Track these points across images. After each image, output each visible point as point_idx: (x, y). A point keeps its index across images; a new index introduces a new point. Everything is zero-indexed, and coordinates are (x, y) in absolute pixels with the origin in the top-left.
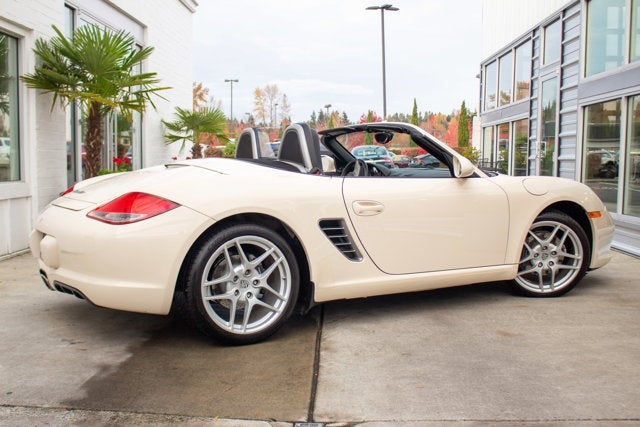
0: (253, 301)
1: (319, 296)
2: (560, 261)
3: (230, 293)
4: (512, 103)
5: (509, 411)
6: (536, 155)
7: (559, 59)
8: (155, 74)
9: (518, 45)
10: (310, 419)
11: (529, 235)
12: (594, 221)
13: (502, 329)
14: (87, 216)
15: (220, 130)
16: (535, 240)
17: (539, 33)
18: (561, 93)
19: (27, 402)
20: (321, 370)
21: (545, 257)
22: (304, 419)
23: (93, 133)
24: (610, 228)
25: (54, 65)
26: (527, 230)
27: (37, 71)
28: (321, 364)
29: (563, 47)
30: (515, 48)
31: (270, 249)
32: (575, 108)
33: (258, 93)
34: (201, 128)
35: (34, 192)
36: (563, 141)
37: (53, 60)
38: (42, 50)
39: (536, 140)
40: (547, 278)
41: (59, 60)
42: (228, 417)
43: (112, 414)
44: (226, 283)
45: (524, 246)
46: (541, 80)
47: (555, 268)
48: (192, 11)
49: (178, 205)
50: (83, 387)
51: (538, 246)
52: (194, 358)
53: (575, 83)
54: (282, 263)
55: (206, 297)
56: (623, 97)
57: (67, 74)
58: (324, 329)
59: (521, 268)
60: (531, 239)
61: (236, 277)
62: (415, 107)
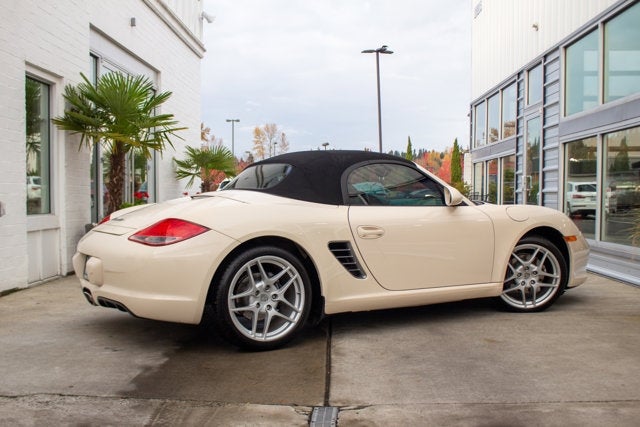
0: (273, 312)
1: (329, 309)
2: (540, 280)
3: (253, 304)
4: (500, 140)
5: (492, 397)
6: (522, 188)
7: (542, 99)
8: (172, 116)
9: (504, 87)
10: (327, 404)
11: (512, 257)
12: (570, 245)
13: (489, 337)
14: (129, 239)
15: (227, 167)
16: (518, 261)
17: (524, 76)
18: (544, 131)
19: (88, 393)
20: (333, 370)
21: (527, 276)
22: (321, 404)
23: (116, 170)
24: (586, 252)
25: (81, 108)
26: (511, 252)
27: (66, 114)
28: (332, 365)
29: (545, 89)
30: (502, 90)
31: (287, 267)
32: (556, 144)
33: (258, 132)
34: (210, 165)
35: (63, 224)
36: (547, 175)
37: (79, 103)
38: (70, 95)
39: (521, 174)
40: (530, 295)
41: (85, 104)
42: (258, 403)
43: (161, 401)
44: (248, 297)
45: (508, 267)
46: (526, 119)
47: (536, 286)
48: (200, 57)
49: (208, 229)
50: (132, 382)
51: (521, 267)
52: (222, 361)
53: (556, 122)
54: (296, 280)
55: (232, 309)
56: (598, 134)
57: (93, 117)
58: (333, 339)
59: (506, 286)
60: (514, 261)
61: (258, 292)
62: (410, 145)
